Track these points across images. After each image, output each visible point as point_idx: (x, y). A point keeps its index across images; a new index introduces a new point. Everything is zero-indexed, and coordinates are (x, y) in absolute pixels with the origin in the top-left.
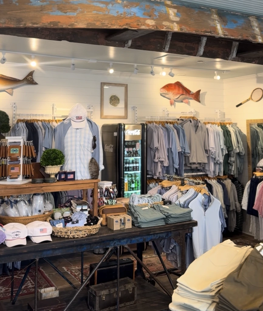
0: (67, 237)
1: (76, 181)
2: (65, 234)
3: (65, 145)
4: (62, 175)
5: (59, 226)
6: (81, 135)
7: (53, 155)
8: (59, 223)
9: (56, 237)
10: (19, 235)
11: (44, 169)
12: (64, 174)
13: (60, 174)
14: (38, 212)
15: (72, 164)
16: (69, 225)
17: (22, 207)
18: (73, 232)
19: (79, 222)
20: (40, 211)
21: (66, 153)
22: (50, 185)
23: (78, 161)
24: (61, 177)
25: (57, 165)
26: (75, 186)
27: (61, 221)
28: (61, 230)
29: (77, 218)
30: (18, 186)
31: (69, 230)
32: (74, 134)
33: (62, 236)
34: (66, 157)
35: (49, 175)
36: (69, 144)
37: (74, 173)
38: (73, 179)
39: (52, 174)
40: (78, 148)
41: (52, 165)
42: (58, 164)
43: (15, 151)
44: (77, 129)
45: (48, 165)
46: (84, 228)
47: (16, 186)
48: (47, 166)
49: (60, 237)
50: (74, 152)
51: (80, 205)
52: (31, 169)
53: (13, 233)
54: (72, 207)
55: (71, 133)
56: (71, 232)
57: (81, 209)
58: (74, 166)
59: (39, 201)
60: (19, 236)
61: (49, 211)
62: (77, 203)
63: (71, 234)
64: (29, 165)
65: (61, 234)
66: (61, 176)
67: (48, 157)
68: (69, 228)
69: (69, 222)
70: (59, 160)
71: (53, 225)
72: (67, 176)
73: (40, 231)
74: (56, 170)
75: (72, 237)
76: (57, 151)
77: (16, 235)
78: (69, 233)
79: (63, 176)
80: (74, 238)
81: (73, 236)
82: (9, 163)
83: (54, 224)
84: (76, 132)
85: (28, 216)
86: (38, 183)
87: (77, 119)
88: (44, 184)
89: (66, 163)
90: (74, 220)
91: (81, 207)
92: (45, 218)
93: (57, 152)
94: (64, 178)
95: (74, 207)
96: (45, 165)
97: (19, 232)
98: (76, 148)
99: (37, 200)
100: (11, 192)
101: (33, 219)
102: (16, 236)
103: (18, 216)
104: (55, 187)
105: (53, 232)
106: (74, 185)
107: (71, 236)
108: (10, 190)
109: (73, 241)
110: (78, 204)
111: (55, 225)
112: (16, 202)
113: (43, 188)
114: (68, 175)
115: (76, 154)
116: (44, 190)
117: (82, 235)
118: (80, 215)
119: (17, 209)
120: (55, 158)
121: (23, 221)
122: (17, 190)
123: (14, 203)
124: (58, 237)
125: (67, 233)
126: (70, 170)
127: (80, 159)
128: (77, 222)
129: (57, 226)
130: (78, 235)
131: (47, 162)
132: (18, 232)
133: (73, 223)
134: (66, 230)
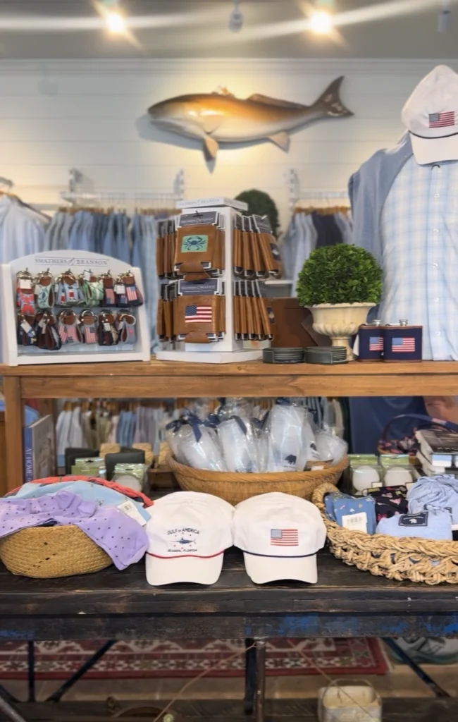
0: (380, 573)
1: (423, 363)
2: (373, 560)
3: (388, 231)
4: (372, 339)
5: (352, 521)
6: (448, 188)
7: (335, 265)
8: (355, 513)
9: (340, 562)
10: (194, 541)
11: (308, 316)
12: (381, 336)
13: (363, 334)
14: (286, 463)
15: (410, 301)
16: (390, 526)
17: (232, 439)
18: (405, 557)
19: (431, 519)
20: (292, 459)
21: (389, 263)
22: (323, 369)
23: (436, 289)
24: (368, 347)
25: (351, 302)
26: (422, 381)
27: (360, 506)
28: (354, 541)
29: (425, 501)
30: (209, 369)
31: (386, 548)
32: (420, 188)
33: (359, 566)
34: (389, 276)
35: (327, 339)
36: (401, 225)
37: (416, 333)
38: (416, 355)
39: (335, 335)
40: (435, 239)
41: (334, 300)
42: (354, 296)
43: (194, 243)
44: (433, 165)
45: (318, 302)
46: (450, 550)
47: (206, 369)
48: (314, 306)
49: (355, 566)
50: (418, 257)
51: (445, 451)
52: (260, 313)
53: (170, 533)
54: (419, 455)
55: (411, 182)
56: (393, 555)
57: (449, 464)
58: (419, 307)
59: (289, 425)
60: (193, 546)
61: (327, 462)
62: (434, 443)
63: (394, 563)
64: (254, 299)
65: (356, 557)
66: (368, 343)
67: (317, 271)
68: (388, 541)
69: (389, 515)
70: (356, 282)
71: (331, 515)
72: (391, 344)
73: (273, 538)
74: (348, 320)
75: (398, 577)
76: (353, 249)
77: (183, 542)
78: (389, 560)
79: (375, 344)
80: (407, 582)
81: (405, 573)
82: (183, 288)
83: (336, 510)
84: (429, 179)
85: (249, 472)
86: (281, 362)
87: (431, 127)
88: (304, 367)
89: (389, 296)
90: (415, 508)
91: (450, 458)
92: (308, 484)
93: (351, 252)
94: (381, 352)
95: (424, 456)
96: (308, 300)
97: (192, 530)
98: (426, 242)
99: (282, 421)
100: (190, 387)
101: (266, 483)
102: (179, 546)
103: (217, 466)
104: (345, 378)
105: (328, 543)
106: (418, 377)
107: (394, 572)
108: (186, 380)
109: (403, 596)
110: (435, 449)
111: (337, 515)
112: (215, 421)
113: (300, 380)
114: (395, 340)
115: (426, 264)
116: (302, 387)
117: (444, 575)
118: (437, 490)
119: (218, 442)
120: (343, 276)
121: (230, 486)
122: (208, 382)
123: (207, 424)
124: (345, 564)
125: (378, 556)
126: (401, 322)
127: (444, 281)
128: (422, 519)
129: (346, 519)
130: (424, 574)
131: (315, 289)
132: (187, 530)
133: (405, 522)
134: (373, 545)
